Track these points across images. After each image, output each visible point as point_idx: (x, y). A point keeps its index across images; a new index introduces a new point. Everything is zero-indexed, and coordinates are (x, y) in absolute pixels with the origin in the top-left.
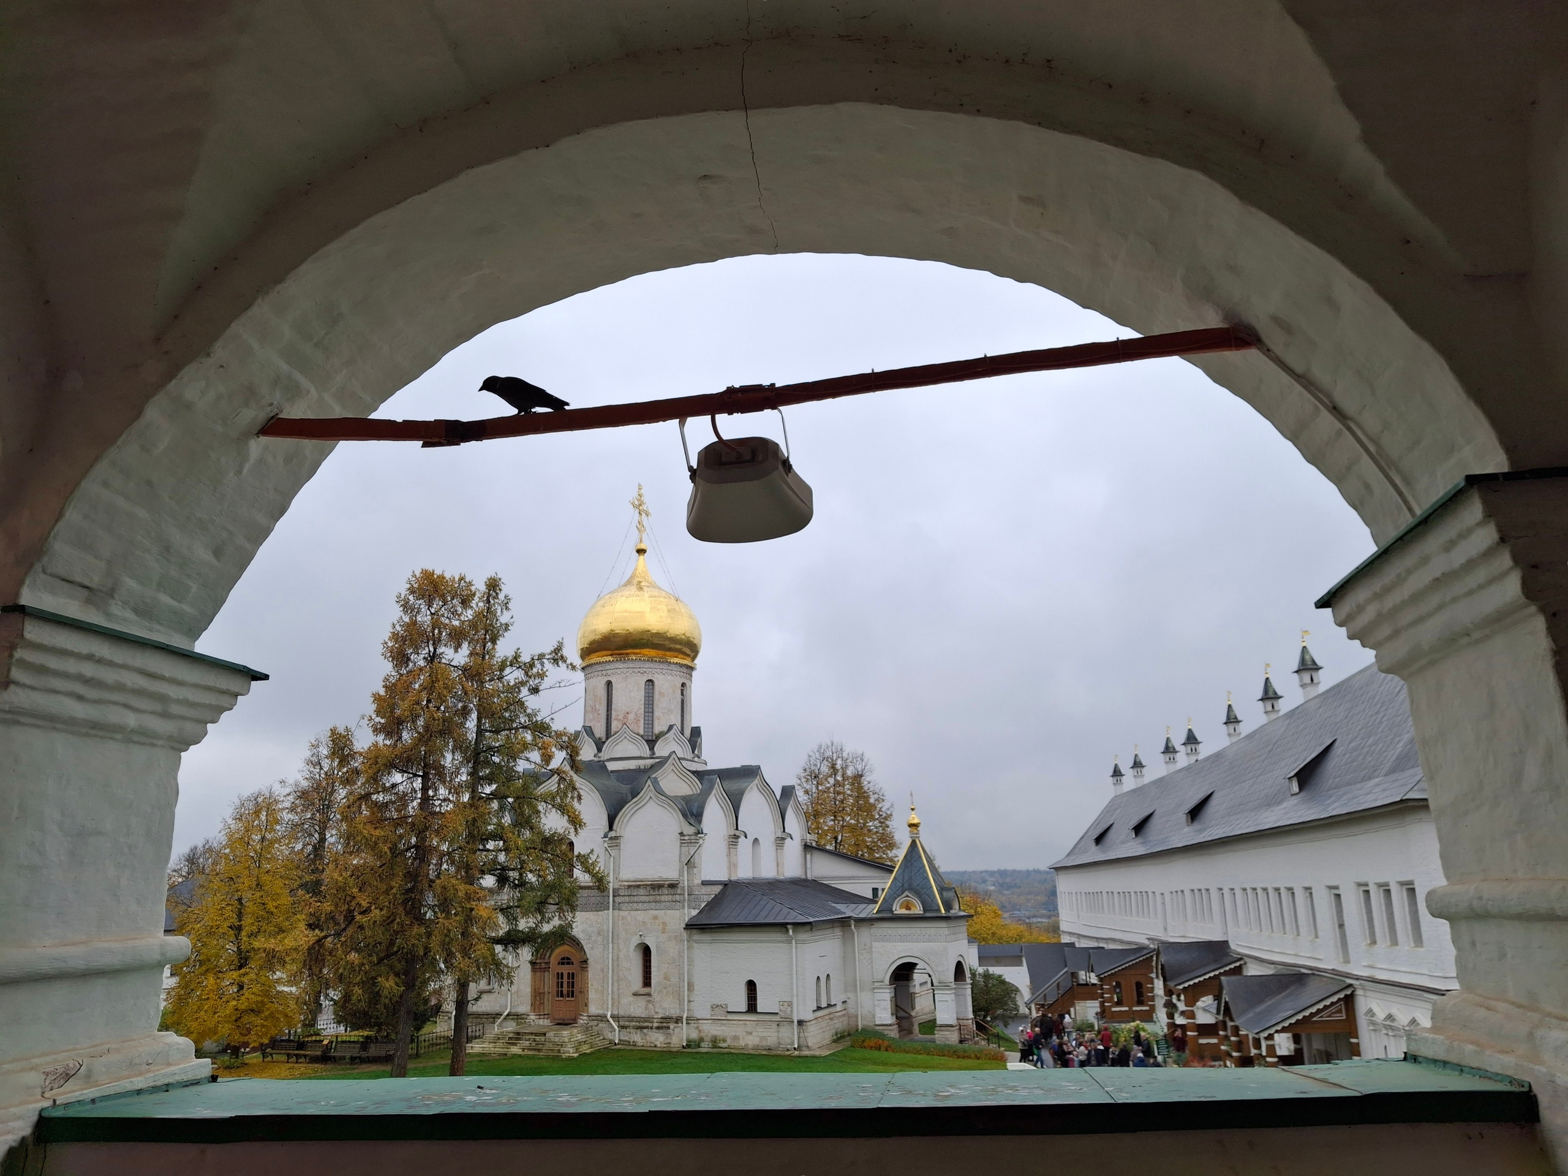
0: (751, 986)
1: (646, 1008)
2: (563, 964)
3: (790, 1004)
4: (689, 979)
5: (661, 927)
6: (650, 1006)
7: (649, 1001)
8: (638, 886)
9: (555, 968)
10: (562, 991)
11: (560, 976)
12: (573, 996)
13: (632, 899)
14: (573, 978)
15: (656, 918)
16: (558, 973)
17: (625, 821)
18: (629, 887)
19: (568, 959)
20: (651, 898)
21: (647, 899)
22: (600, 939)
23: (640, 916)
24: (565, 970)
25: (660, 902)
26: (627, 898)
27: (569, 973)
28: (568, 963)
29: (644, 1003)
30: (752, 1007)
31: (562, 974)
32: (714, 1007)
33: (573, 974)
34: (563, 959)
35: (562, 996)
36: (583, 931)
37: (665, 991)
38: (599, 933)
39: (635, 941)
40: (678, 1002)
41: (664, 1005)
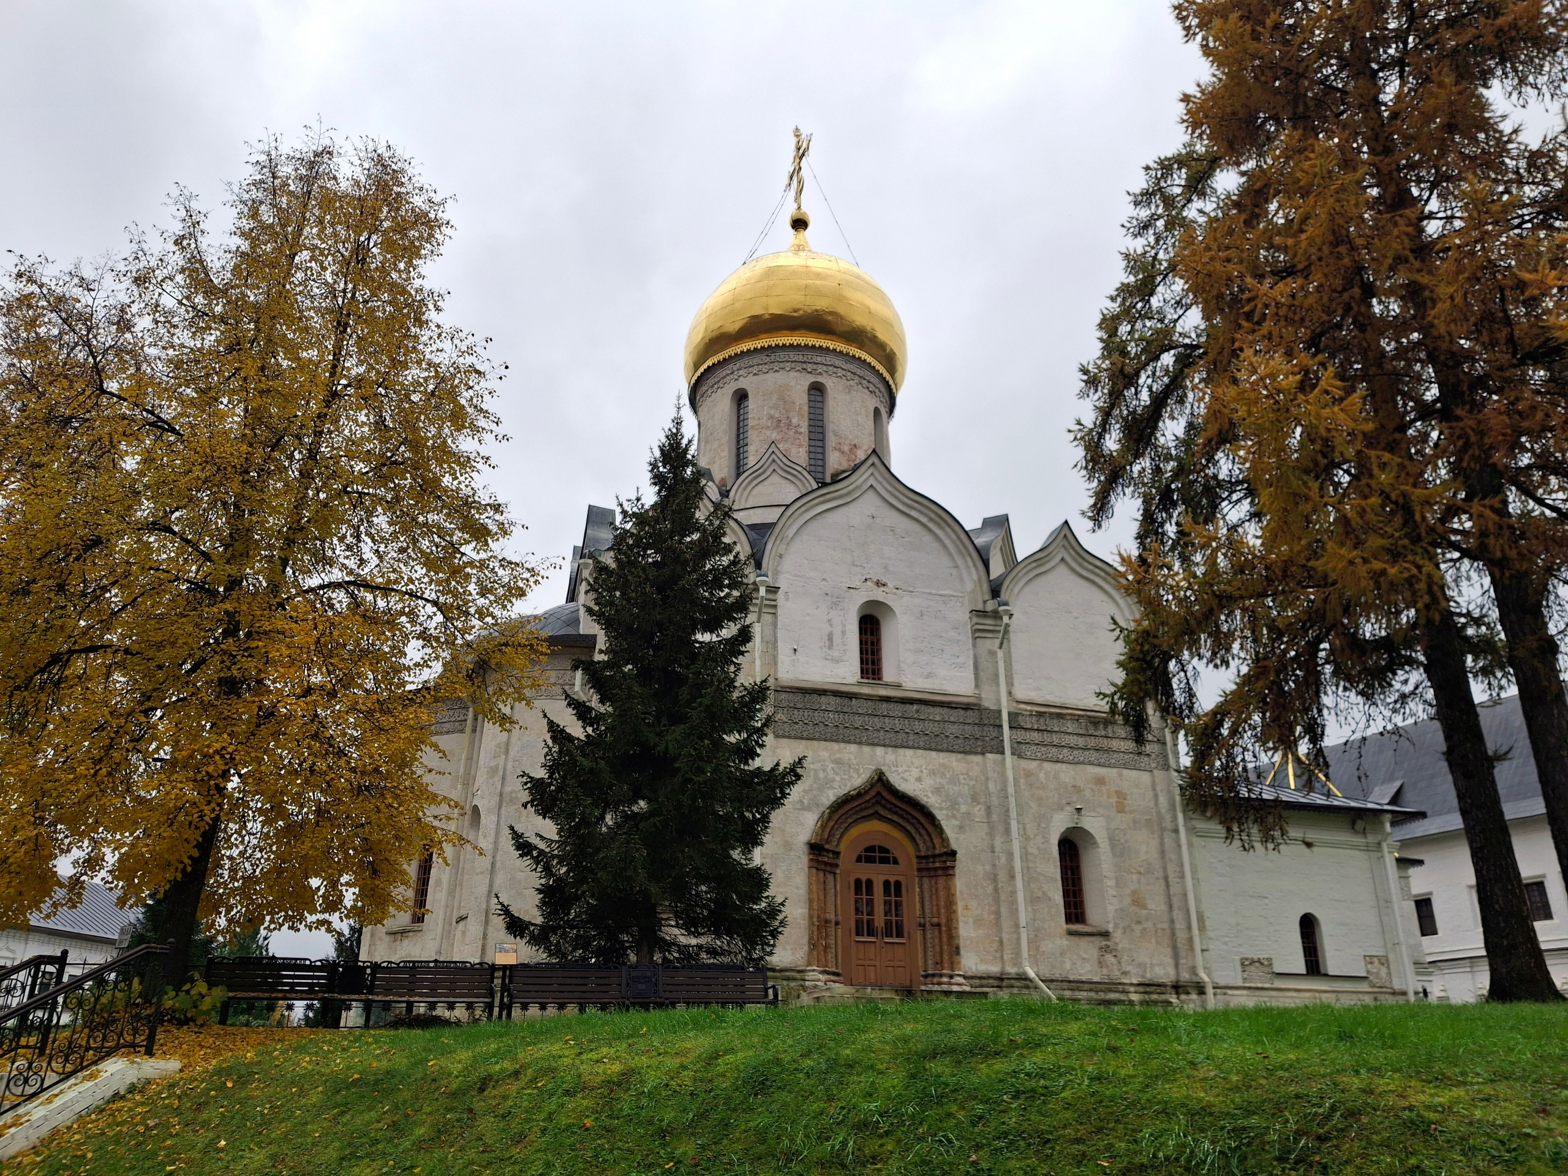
0: (1308, 925)
1: (1101, 964)
2: (870, 860)
4: (1197, 907)
5: (1114, 800)
6: (1109, 958)
7: (1106, 949)
8: (1060, 716)
9: (849, 867)
10: (870, 923)
11: (863, 887)
12: (900, 934)
13: (1047, 737)
14: (898, 893)
15: (1100, 781)
16: (858, 882)
17: (1016, 591)
18: (1040, 714)
19: (883, 850)
20: (1092, 742)
21: (1081, 742)
22: (979, 811)
23: (1067, 773)
24: (878, 874)
25: (1109, 751)
26: (1036, 736)
27: (887, 884)
28: (884, 861)
29: (1094, 953)
30: (1314, 966)
31: (869, 883)
32: (1246, 964)
33: (898, 884)
34: (867, 850)
35: (870, 933)
36: (937, 790)
37: (1138, 928)
38: (974, 798)
39: (1059, 824)
40: (1169, 951)
41: (1144, 958)
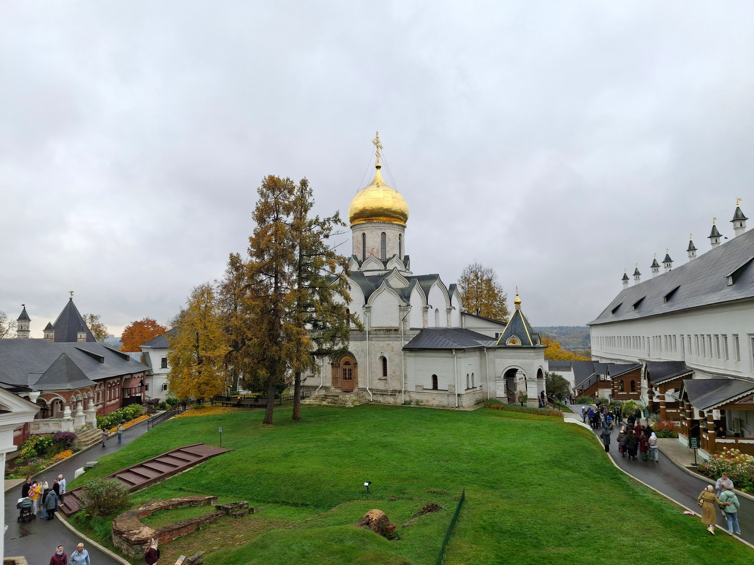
0: (435, 377)
1: (385, 386)
2: (346, 364)
3: (454, 386)
4: (405, 373)
5: (391, 349)
6: (387, 385)
7: (386, 383)
8: (380, 330)
9: (342, 366)
10: (346, 377)
12: (351, 379)
13: (377, 336)
14: (351, 371)
15: (388, 345)
16: (344, 369)
17: (373, 300)
18: (376, 330)
19: (348, 362)
20: (386, 336)
21: (384, 336)
22: (363, 354)
23: (381, 344)
24: (347, 367)
25: (390, 337)
26: (375, 335)
27: (349, 369)
28: (348, 364)
29: (384, 384)
30: (435, 387)
31: (346, 369)
32: (417, 386)
33: (351, 369)
34: (346, 362)
35: (346, 379)
36: (355, 350)
37: (393, 378)
38: (362, 351)
39: (379, 355)
40: (399, 383)
41: (394, 385)
